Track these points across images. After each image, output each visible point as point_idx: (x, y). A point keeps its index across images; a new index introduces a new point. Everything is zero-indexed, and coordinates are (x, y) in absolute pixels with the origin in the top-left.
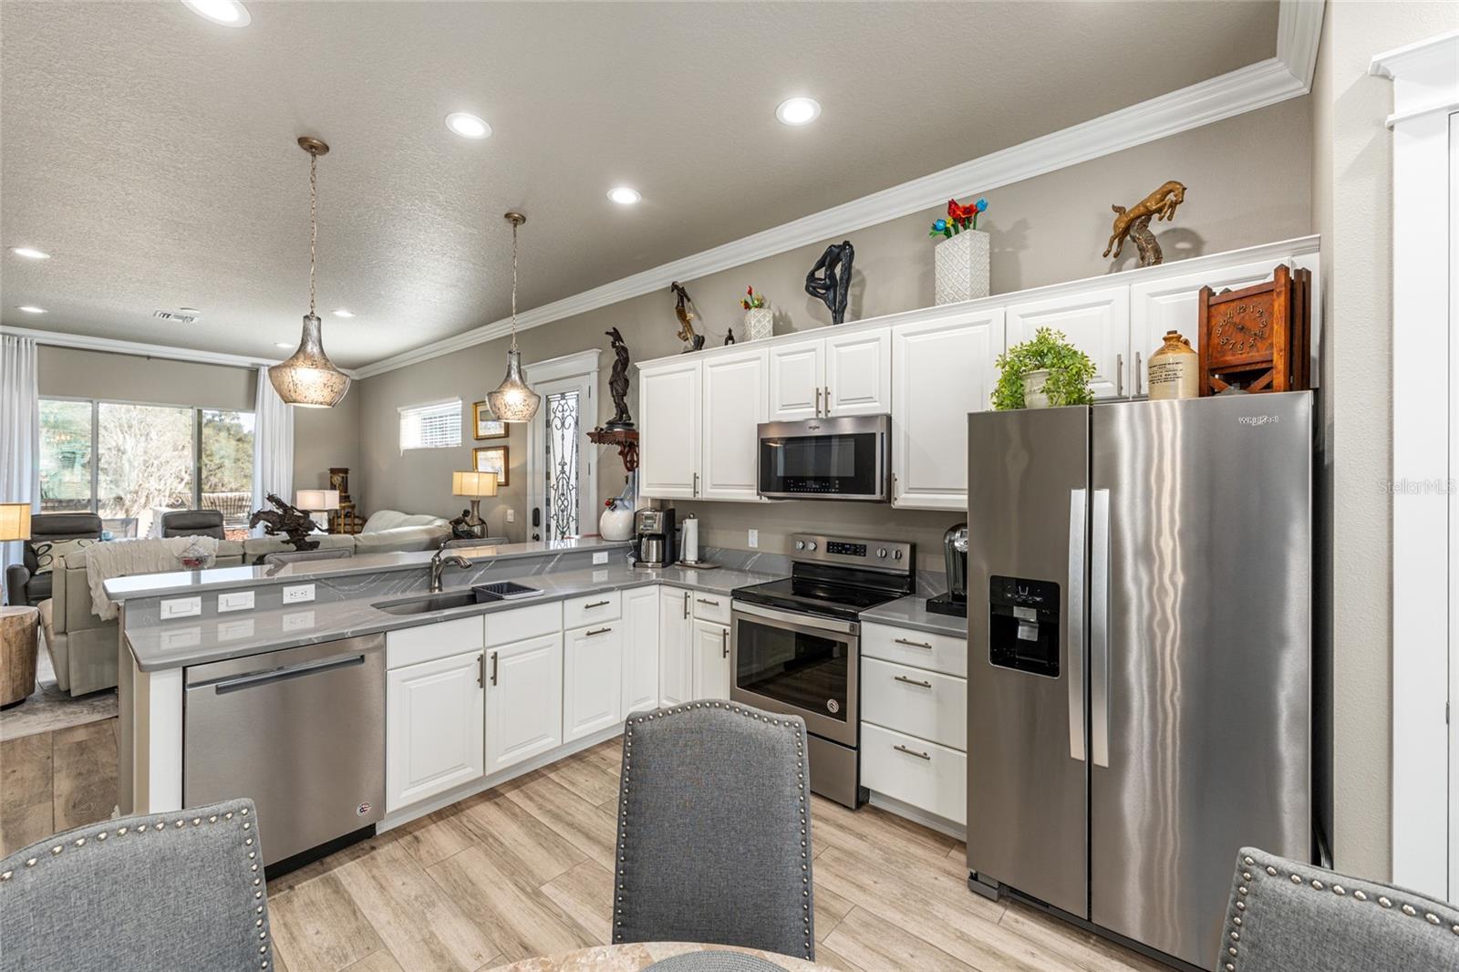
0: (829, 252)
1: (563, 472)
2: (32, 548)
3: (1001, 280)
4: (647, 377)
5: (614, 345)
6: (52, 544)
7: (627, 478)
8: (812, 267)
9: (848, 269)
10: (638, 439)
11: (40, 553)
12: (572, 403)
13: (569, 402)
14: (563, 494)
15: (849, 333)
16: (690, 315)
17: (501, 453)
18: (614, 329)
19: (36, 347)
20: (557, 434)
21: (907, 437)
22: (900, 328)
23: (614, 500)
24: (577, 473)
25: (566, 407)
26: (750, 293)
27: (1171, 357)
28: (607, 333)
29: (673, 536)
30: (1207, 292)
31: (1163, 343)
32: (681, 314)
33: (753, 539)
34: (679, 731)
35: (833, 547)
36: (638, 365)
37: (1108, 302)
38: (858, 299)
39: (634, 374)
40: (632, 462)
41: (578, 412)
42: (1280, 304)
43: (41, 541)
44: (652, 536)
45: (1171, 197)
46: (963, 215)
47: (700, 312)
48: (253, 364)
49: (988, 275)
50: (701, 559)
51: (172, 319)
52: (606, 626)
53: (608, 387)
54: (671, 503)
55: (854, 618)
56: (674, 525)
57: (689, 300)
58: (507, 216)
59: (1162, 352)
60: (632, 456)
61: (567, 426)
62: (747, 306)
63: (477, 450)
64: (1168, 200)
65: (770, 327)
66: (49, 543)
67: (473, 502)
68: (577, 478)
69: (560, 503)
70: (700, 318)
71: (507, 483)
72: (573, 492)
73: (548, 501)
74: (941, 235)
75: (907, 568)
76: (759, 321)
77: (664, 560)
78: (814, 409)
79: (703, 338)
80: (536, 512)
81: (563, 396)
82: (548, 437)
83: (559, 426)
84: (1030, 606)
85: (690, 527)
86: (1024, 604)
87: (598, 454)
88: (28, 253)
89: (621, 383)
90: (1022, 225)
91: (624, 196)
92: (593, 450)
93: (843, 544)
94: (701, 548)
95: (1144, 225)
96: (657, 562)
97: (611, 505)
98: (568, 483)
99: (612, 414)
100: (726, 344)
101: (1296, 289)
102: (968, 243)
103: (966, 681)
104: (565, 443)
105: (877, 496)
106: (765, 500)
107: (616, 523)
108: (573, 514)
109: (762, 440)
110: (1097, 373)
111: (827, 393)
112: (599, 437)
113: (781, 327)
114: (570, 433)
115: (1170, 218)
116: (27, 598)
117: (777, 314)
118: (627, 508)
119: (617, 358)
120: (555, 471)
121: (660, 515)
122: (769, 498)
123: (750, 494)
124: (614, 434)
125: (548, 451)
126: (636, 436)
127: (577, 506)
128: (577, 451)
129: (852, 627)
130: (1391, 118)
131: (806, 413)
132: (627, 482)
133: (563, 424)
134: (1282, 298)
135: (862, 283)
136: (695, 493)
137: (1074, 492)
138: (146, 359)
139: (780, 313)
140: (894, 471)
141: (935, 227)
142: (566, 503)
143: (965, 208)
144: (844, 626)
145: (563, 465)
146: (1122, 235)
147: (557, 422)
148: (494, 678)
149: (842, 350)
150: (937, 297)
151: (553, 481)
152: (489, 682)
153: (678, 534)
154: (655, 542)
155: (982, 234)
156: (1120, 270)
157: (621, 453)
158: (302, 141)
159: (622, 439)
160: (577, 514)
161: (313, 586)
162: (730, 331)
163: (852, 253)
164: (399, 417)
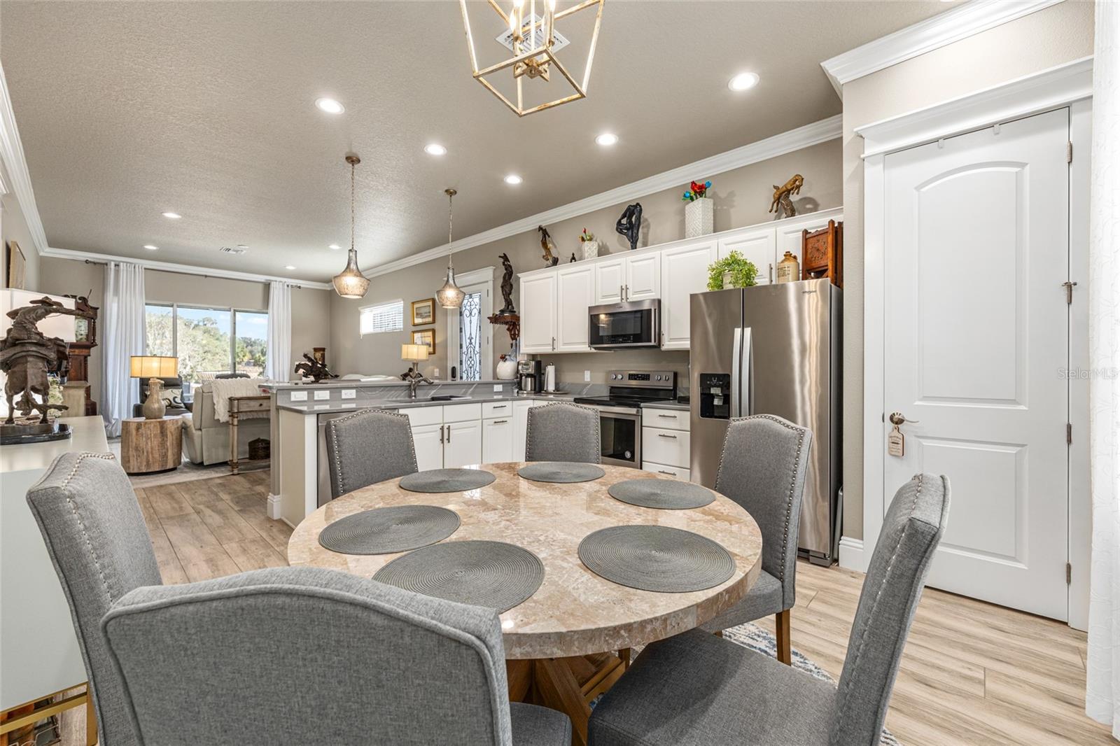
0: (628, 209)
1: (471, 343)
3: (719, 224)
4: (524, 282)
5: (504, 264)
7: (512, 344)
8: (619, 218)
9: (639, 218)
10: (519, 320)
12: (477, 300)
13: (474, 300)
14: (471, 357)
15: (641, 254)
16: (550, 245)
17: (430, 334)
18: (504, 254)
19: (143, 270)
20: (467, 320)
21: (669, 311)
22: (665, 252)
23: (505, 356)
24: (480, 344)
25: (472, 303)
26: (585, 232)
27: (786, 264)
28: (500, 257)
29: (540, 377)
30: (806, 232)
31: (784, 257)
32: (545, 244)
33: (587, 376)
34: (549, 411)
35: (632, 377)
36: (519, 275)
37: (766, 237)
38: (646, 236)
39: (516, 281)
40: (515, 334)
41: (480, 305)
42: (830, 238)
44: (528, 375)
45: (797, 183)
46: (699, 190)
47: (556, 244)
48: (266, 280)
49: (712, 222)
50: (557, 389)
51: (230, 252)
52: (504, 419)
53: (500, 289)
54: (539, 357)
55: (638, 406)
56: (541, 370)
57: (549, 236)
58: (446, 191)
59: (782, 262)
60: (515, 331)
61: (473, 314)
62: (583, 240)
63: (414, 332)
64: (796, 184)
65: (596, 252)
67: (414, 364)
68: (480, 347)
69: (469, 362)
70: (555, 247)
71: (434, 353)
72: (478, 356)
73: (461, 362)
74: (689, 200)
75: (672, 385)
76: (590, 248)
77: (535, 390)
78: (620, 298)
79: (558, 259)
80: (454, 369)
81: (471, 296)
82: (461, 322)
83: (468, 315)
84: (718, 387)
85: (550, 371)
86: (715, 386)
87: (494, 331)
88: (171, 215)
89: (508, 287)
90: (732, 194)
91: (513, 180)
92: (490, 328)
93: (638, 375)
94: (557, 384)
95: (787, 196)
96: (531, 390)
97: (503, 358)
98: (474, 350)
99: (502, 306)
100: (571, 262)
101: (837, 231)
102: (700, 205)
103: (689, 433)
104: (472, 325)
105: (653, 343)
106: (593, 350)
107: (506, 369)
108: (478, 369)
109: (591, 316)
110: (759, 274)
111: (627, 289)
112: (495, 320)
113: (603, 252)
114: (475, 319)
115: (798, 193)
117: (601, 244)
118: (513, 360)
119: (505, 272)
120: (466, 343)
121: (533, 363)
122: (595, 348)
123: (585, 348)
124: (504, 317)
125: (461, 331)
126: (518, 319)
127: (480, 364)
128: (480, 330)
129: (638, 411)
130: (862, 156)
131: (616, 300)
132: (512, 347)
133: (471, 314)
134: (831, 236)
135: (648, 226)
136: (554, 349)
137: (736, 329)
138: (204, 278)
139: (603, 243)
140: (662, 329)
141: (685, 196)
142: (473, 362)
143: (699, 186)
144: (633, 411)
145: (471, 339)
146: (778, 200)
147: (467, 313)
148: (448, 440)
149: (635, 264)
150: (686, 234)
151: (464, 349)
152: (445, 441)
153: (543, 376)
154: (529, 379)
155: (709, 200)
156: (779, 219)
157: (508, 329)
158: (348, 158)
159: (509, 320)
160: (480, 369)
161: (355, 391)
162: (573, 254)
163: (641, 210)
164: (359, 313)
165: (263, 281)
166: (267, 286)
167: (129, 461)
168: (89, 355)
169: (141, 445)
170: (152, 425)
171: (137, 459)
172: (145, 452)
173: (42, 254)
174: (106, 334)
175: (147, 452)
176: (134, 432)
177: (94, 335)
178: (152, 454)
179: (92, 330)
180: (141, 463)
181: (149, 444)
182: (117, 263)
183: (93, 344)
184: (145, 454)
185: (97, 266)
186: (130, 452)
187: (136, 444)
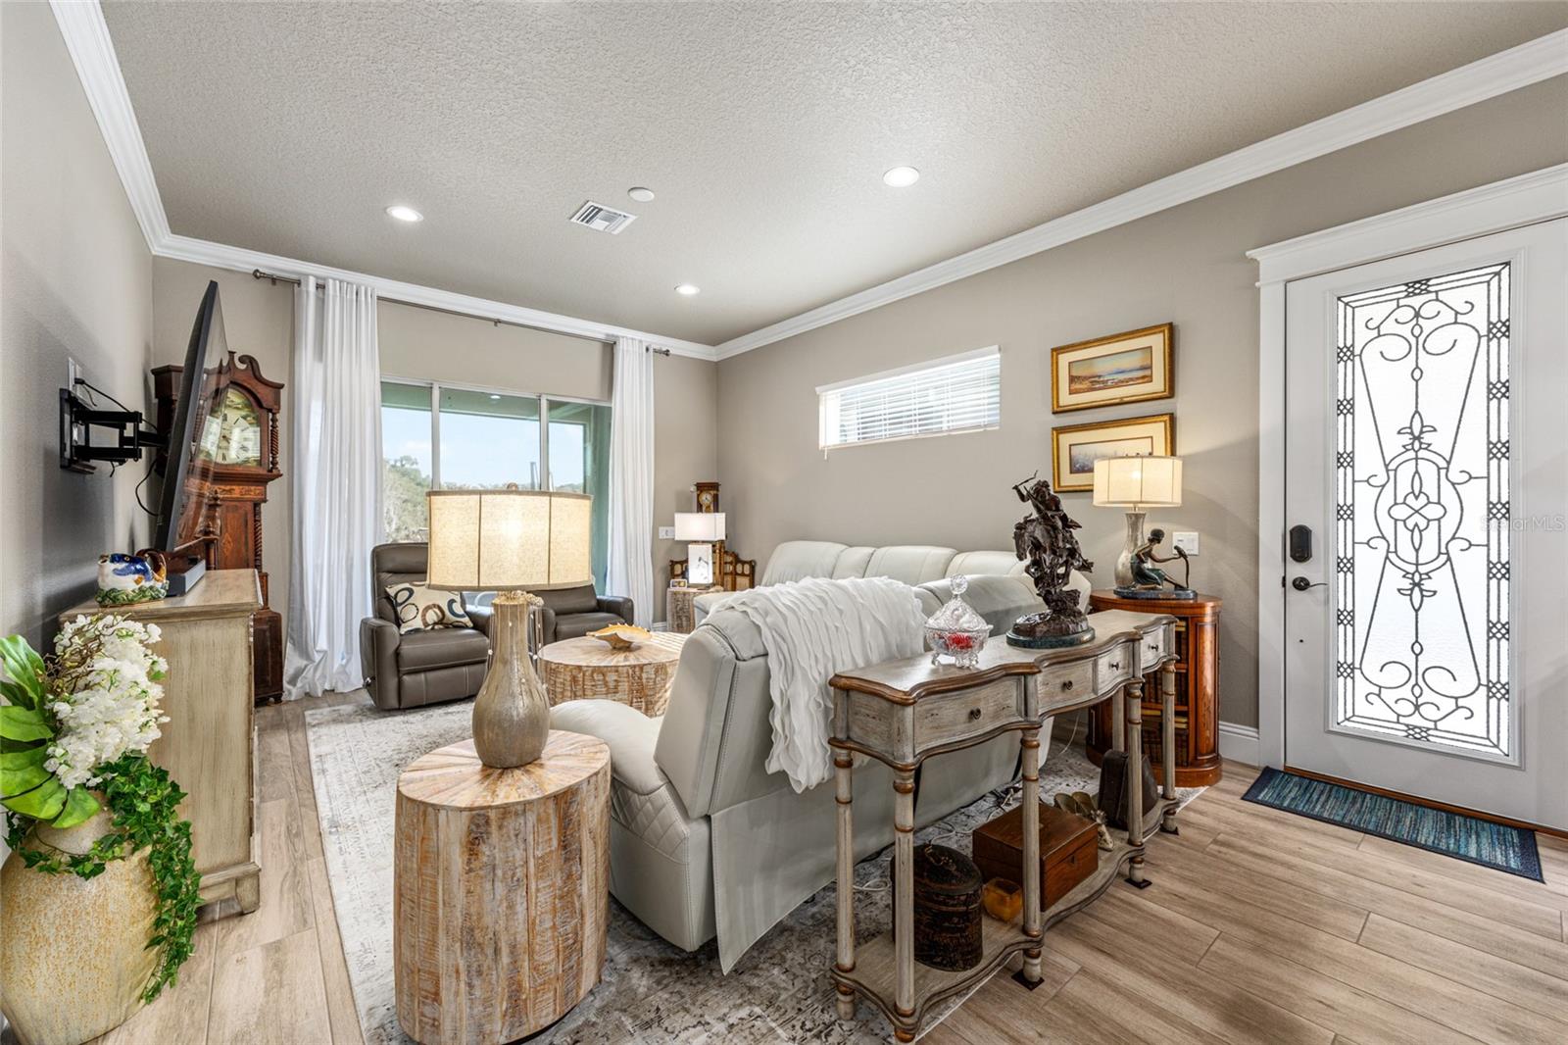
2: (386, 592)
6: (414, 588)
11: (399, 600)
14: (1416, 494)
19: (376, 302)
25: (1432, 308)
43: (397, 583)
48: (608, 335)
63: (1061, 430)
66: (407, 585)
67: (1132, 518)
80: (1299, 535)
81: (1414, 288)
83: (1397, 352)
104: (1430, 386)
116: (399, 671)
133: (1413, 346)
138: (493, 325)
145: (1416, 431)
147: (1388, 346)
164: (816, 400)
165: (602, 337)
166: (609, 348)
167: (436, 997)
168: (265, 501)
169: (488, 920)
170: (531, 818)
171: (470, 985)
172: (505, 951)
173: (156, 251)
174: (299, 450)
175: (513, 948)
176: (457, 858)
177: (274, 451)
178: (531, 953)
179: (270, 442)
180: (487, 1002)
181: (521, 909)
182: (321, 282)
183: (272, 474)
184: (505, 959)
185: (279, 286)
186: (442, 956)
187: (467, 916)
